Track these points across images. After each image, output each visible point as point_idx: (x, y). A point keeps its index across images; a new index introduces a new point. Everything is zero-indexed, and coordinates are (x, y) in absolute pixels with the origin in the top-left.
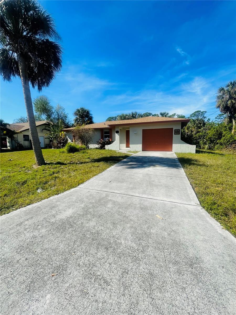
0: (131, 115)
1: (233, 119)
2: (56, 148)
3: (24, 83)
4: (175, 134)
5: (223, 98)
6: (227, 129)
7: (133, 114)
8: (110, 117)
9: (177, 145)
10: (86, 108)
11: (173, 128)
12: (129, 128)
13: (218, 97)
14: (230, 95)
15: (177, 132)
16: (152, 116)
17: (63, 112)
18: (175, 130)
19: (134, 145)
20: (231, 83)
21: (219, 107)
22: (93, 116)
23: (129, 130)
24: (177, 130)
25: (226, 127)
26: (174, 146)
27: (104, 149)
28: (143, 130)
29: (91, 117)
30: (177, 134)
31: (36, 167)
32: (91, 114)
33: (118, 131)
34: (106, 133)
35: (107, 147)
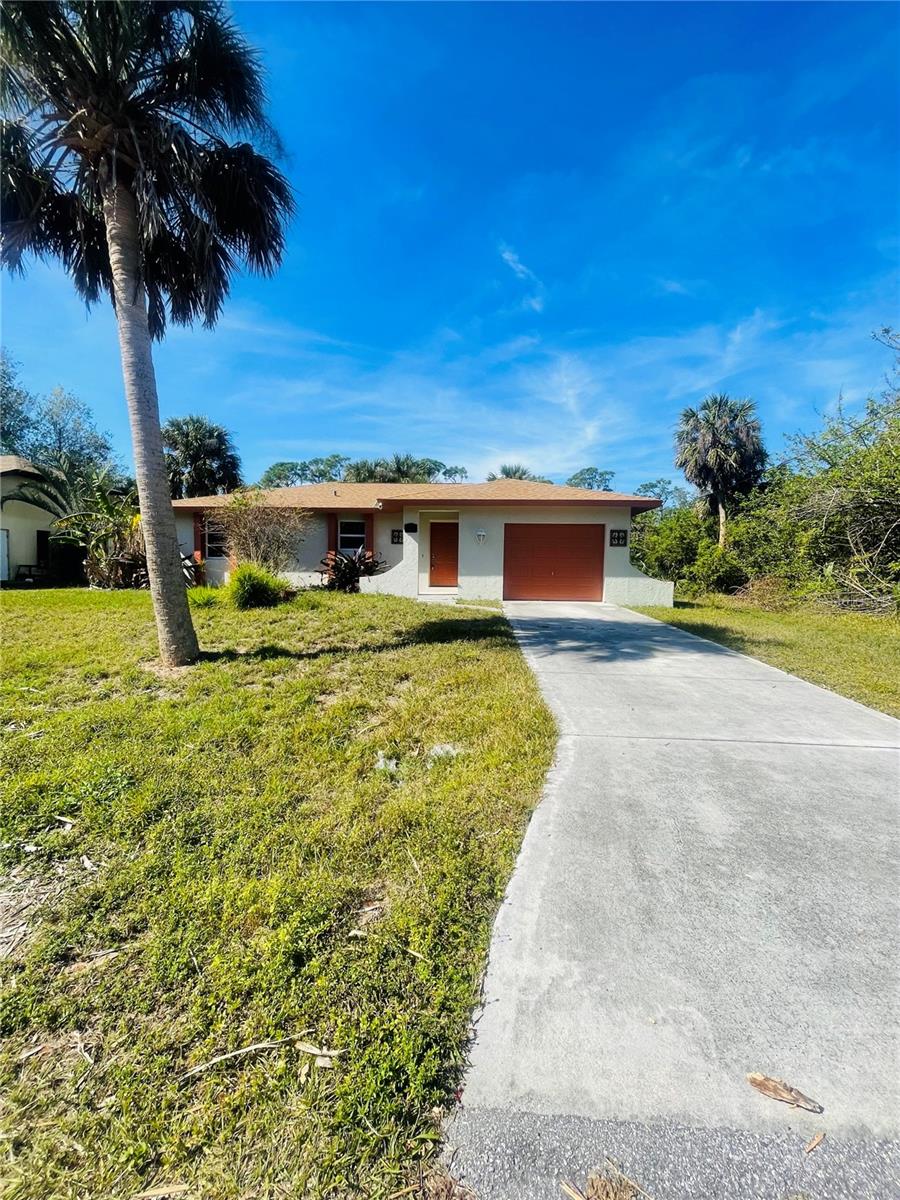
0: (394, 466)
1: (720, 506)
2: (112, 583)
3: (131, 298)
4: (611, 545)
5: (695, 440)
6: (702, 534)
7: (398, 461)
8: (282, 465)
9: (620, 580)
10: (213, 419)
11: (603, 526)
12: (456, 516)
13: (681, 437)
14: (714, 434)
15: (618, 538)
16: (444, 474)
17: (86, 426)
18: (612, 532)
19: (475, 579)
20: (715, 401)
21: (683, 465)
22: (238, 453)
23: (457, 524)
24: (619, 532)
25: (697, 526)
26: (609, 583)
27: (355, 590)
28: (506, 525)
29: (231, 457)
30: (618, 545)
31: (164, 669)
32: (233, 447)
33: (416, 526)
34: (347, 528)
35: (365, 583)
